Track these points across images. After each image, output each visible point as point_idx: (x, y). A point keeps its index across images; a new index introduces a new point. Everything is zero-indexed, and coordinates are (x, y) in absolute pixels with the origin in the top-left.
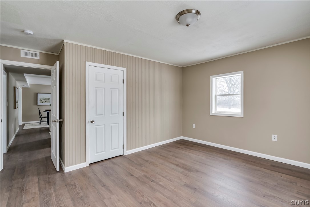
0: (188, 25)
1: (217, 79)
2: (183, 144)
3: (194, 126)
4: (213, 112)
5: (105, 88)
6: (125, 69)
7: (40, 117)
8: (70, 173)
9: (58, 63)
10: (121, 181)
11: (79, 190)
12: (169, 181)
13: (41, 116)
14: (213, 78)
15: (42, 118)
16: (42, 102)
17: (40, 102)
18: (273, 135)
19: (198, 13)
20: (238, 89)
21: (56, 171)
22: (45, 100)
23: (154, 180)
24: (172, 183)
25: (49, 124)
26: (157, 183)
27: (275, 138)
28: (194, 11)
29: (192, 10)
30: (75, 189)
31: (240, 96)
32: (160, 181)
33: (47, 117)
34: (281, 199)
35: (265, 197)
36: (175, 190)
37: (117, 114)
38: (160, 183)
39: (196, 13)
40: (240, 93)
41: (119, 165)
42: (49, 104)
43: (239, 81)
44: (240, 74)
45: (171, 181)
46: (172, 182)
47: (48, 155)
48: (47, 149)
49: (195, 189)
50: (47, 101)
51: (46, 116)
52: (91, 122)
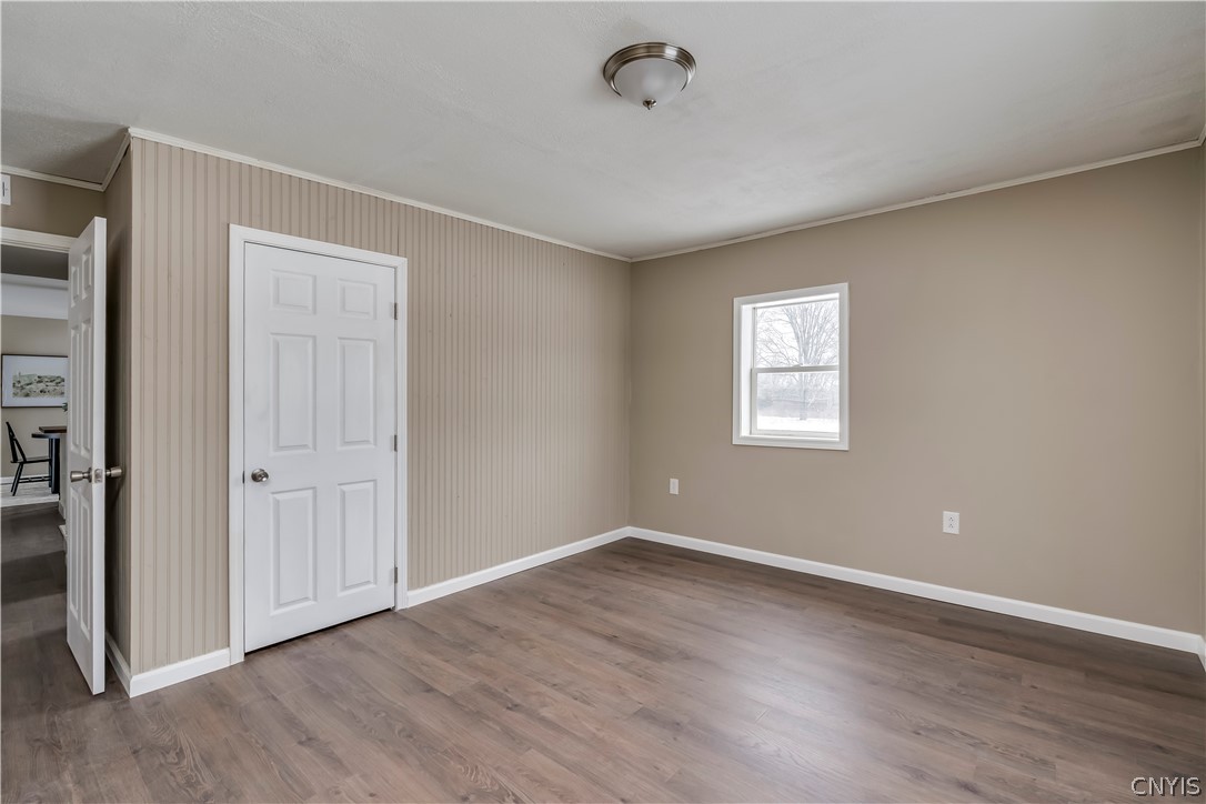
0: (648, 103)
1: (759, 312)
2: (634, 555)
3: (674, 486)
4: (745, 432)
5: (314, 338)
6: (401, 262)
7: (15, 460)
8: (154, 699)
9: (100, 224)
10: (384, 714)
11: (196, 766)
12: (578, 703)
13: (20, 457)
14: (744, 307)
15: (25, 461)
16: (27, 395)
17: (15, 394)
18: (945, 512)
19: (685, 59)
20: (831, 351)
21: (90, 692)
22: (42, 386)
23: (518, 701)
24: (588, 708)
25: (56, 490)
26: (531, 714)
27: (951, 522)
28: (671, 53)
29: (662, 45)
30: (176, 764)
31: (837, 372)
32: (544, 705)
33: (50, 461)
34: (972, 737)
35: (919, 734)
36: (601, 734)
37: (367, 442)
38: (545, 712)
39: (677, 61)
40: (836, 362)
41: (372, 651)
42: (58, 401)
43: (836, 319)
44: (837, 295)
45: (584, 702)
46: (589, 704)
47: (52, 625)
48: (46, 602)
49: (678, 724)
50: (51, 388)
51: (46, 454)
52: (255, 478)
